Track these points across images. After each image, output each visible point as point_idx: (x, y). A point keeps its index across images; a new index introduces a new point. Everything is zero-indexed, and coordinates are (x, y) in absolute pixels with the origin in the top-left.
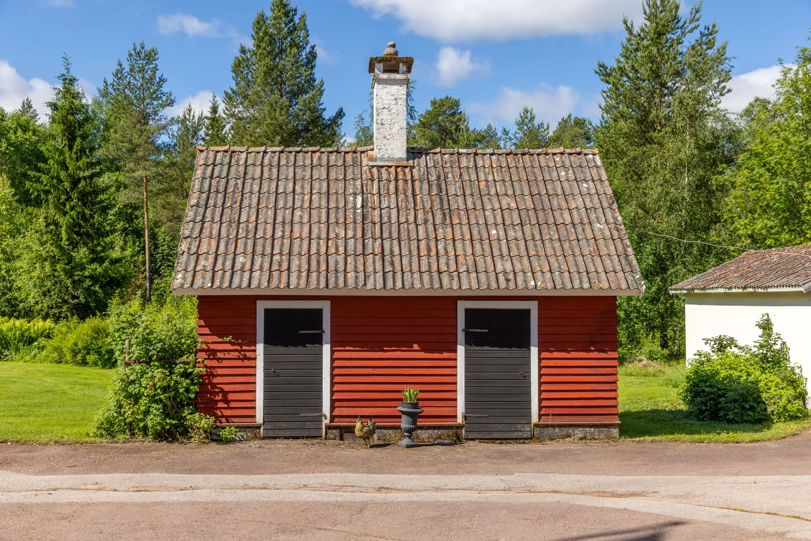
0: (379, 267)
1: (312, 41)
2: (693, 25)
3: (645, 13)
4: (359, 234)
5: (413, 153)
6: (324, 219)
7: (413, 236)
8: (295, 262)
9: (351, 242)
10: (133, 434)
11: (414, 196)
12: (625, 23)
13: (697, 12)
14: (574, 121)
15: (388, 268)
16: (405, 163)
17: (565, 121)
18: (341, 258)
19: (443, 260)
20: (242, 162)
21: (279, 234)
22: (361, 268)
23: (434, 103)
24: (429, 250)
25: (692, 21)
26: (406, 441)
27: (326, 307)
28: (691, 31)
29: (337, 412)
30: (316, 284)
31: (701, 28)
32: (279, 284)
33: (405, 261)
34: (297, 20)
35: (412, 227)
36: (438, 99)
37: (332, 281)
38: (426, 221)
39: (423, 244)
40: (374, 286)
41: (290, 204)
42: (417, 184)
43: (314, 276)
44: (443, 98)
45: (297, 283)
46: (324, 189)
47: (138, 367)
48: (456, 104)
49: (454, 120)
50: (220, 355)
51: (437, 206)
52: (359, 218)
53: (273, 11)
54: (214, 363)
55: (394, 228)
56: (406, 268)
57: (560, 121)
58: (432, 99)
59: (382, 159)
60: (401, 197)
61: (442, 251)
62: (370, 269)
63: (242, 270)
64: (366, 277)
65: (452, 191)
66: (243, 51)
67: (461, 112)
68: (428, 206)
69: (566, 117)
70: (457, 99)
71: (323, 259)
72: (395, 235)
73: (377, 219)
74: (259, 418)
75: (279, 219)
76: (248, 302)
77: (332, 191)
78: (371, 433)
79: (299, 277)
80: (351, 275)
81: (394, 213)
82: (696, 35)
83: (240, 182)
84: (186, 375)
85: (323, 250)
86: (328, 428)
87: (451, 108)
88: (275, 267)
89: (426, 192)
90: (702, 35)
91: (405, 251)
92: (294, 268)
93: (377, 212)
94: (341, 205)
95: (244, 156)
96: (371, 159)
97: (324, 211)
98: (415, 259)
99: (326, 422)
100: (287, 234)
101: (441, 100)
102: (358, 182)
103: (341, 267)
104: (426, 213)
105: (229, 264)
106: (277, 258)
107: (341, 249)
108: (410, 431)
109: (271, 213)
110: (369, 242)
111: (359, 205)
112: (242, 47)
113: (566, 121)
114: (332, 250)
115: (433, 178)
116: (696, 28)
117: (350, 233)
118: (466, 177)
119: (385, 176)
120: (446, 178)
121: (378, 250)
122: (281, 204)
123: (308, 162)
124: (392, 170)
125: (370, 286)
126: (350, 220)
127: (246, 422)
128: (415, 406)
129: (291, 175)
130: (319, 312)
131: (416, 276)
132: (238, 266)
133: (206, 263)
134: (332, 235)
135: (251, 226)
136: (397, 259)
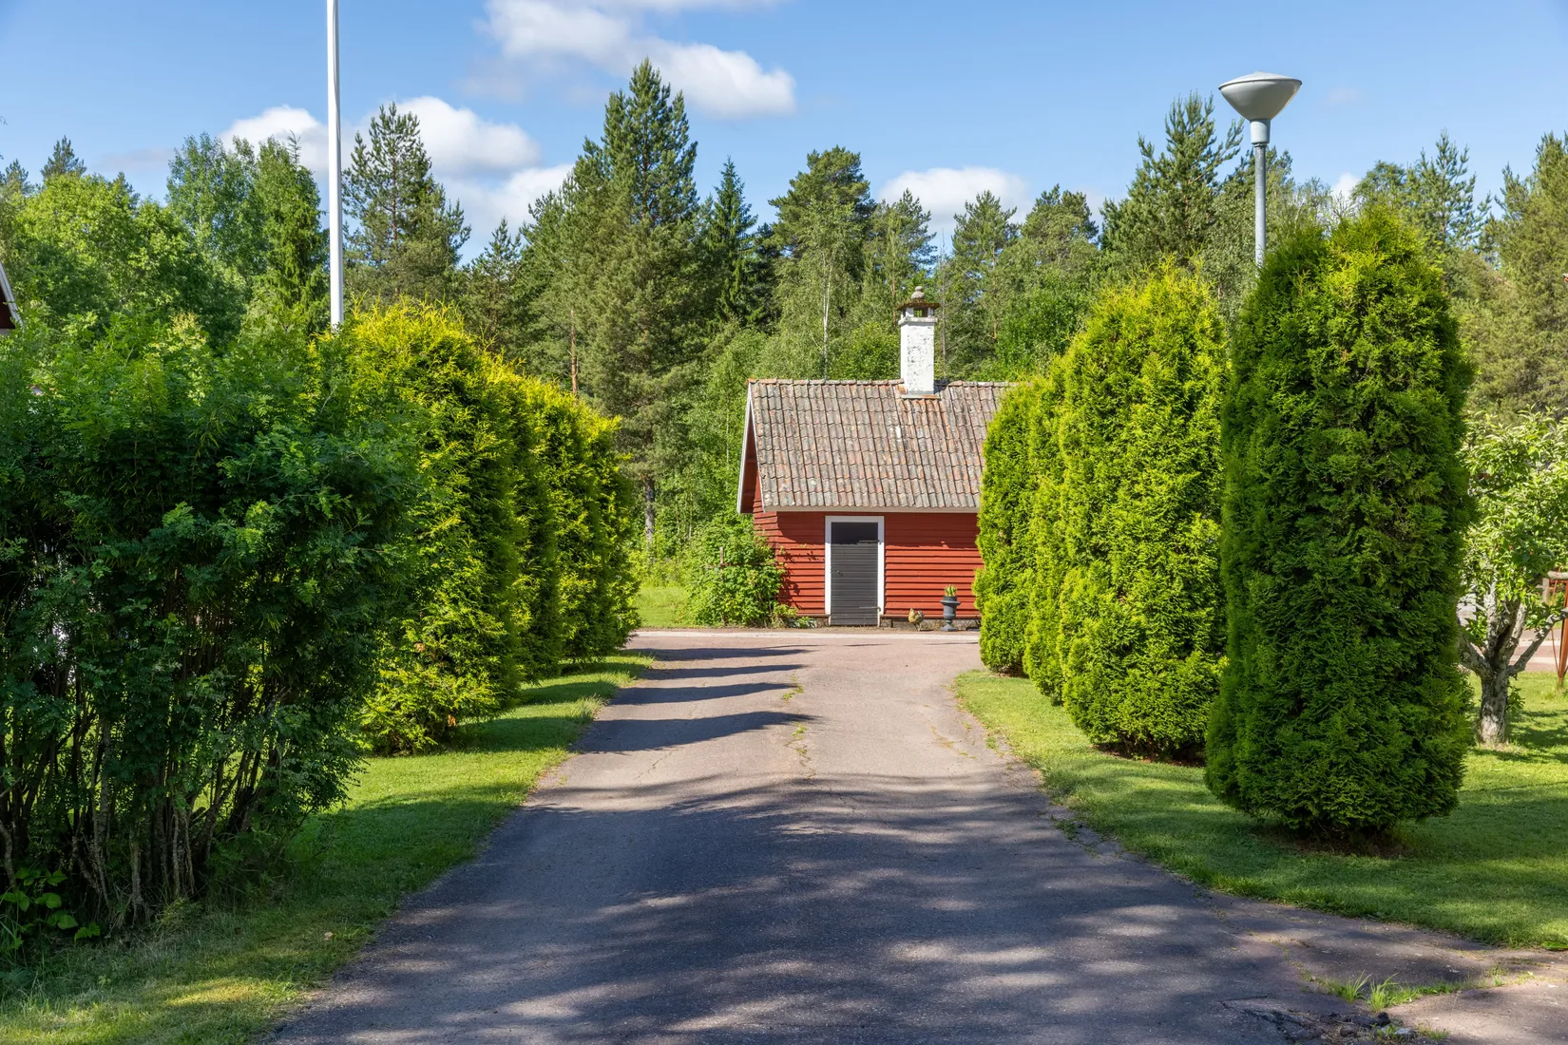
0: (923, 489)
1: (693, 135)
2: (1231, 151)
3: (1168, 132)
4: (904, 462)
5: (940, 385)
6: (872, 447)
7: (948, 463)
8: (856, 485)
9: (898, 468)
10: (727, 622)
11: (944, 426)
12: (1142, 144)
13: (1237, 132)
14: (1065, 199)
15: (931, 490)
16: (932, 396)
17: (1047, 198)
18: (892, 481)
19: (974, 484)
20: (791, 394)
21: (838, 461)
22: (909, 490)
23: (813, 160)
24: (962, 475)
25: (1230, 144)
26: (948, 627)
27: (880, 521)
28: (1230, 157)
29: (889, 605)
30: (876, 503)
31: (1242, 153)
32: (847, 502)
33: (944, 485)
34: (669, 103)
35: (945, 454)
36: (821, 152)
37: (888, 501)
38: (956, 450)
39: (956, 469)
40: (922, 504)
41: (841, 435)
42: (945, 415)
43: (873, 496)
44: (830, 150)
45: (861, 501)
46: (867, 421)
47: (734, 569)
48: (855, 161)
49: (851, 191)
50: (796, 559)
51: (964, 437)
52: (901, 447)
53: (637, 92)
54: (792, 566)
55: (931, 456)
56: (946, 491)
57: (1040, 197)
58: (811, 152)
59: (912, 392)
60: (933, 428)
61: (972, 476)
62: (917, 491)
63: (816, 491)
64: (915, 498)
65: (975, 423)
66: (590, 148)
67: (862, 176)
68: (957, 436)
69: (1049, 191)
70: (855, 153)
71: (877, 482)
72: (933, 462)
73: (916, 449)
74: (828, 610)
75: (835, 448)
76: (819, 517)
77: (874, 423)
78: (920, 620)
79: (862, 497)
80: (902, 496)
81: (929, 441)
82: (1236, 162)
83: (793, 413)
84: (770, 575)
85: (877, 475)
86: (882, 618)
87: (845, 168)
88: (841, 489)
89: (953, 423)
90: (1243, 164)
91: (942, 476)
92: (856, 490)
93: (915, 442)
94: (884, 435)
95: (791, 388)
96: (903, 392)
97: (871, 441)
98: (951, 482)
99: (880, 613)
100: (844, 460)
101: (827, 154)
102: (895, 414)
103: (893, 488)
104: (955, 443)
105: (803, 485)
106: (840, 481)
107: (891, 474)
108: (951, 619)
109: (826, 442)
110: (912, 468)
111: (899, 435)
112: (588, 143)
113: (1049, 198)
114: (884, 475)
115: (958, 410)
116: (1236, 152)
117: (896, 462)
118: (986, 409)
119: (917, 408)
120: (969, 410)
121: (921, 475)
122: (833, 434)
123: (848, 395)
124: (922, 402)
125: (918, 505)
126: (893, 449)
127: (817, 613)
128: (955, 599)
129: (836, 408)
130: (875, 525)
131: (954, 496)
132: (811, 489)
133: (784, 485)
134: (881, 462)
135: (814, 453)
136: (936, 482)
